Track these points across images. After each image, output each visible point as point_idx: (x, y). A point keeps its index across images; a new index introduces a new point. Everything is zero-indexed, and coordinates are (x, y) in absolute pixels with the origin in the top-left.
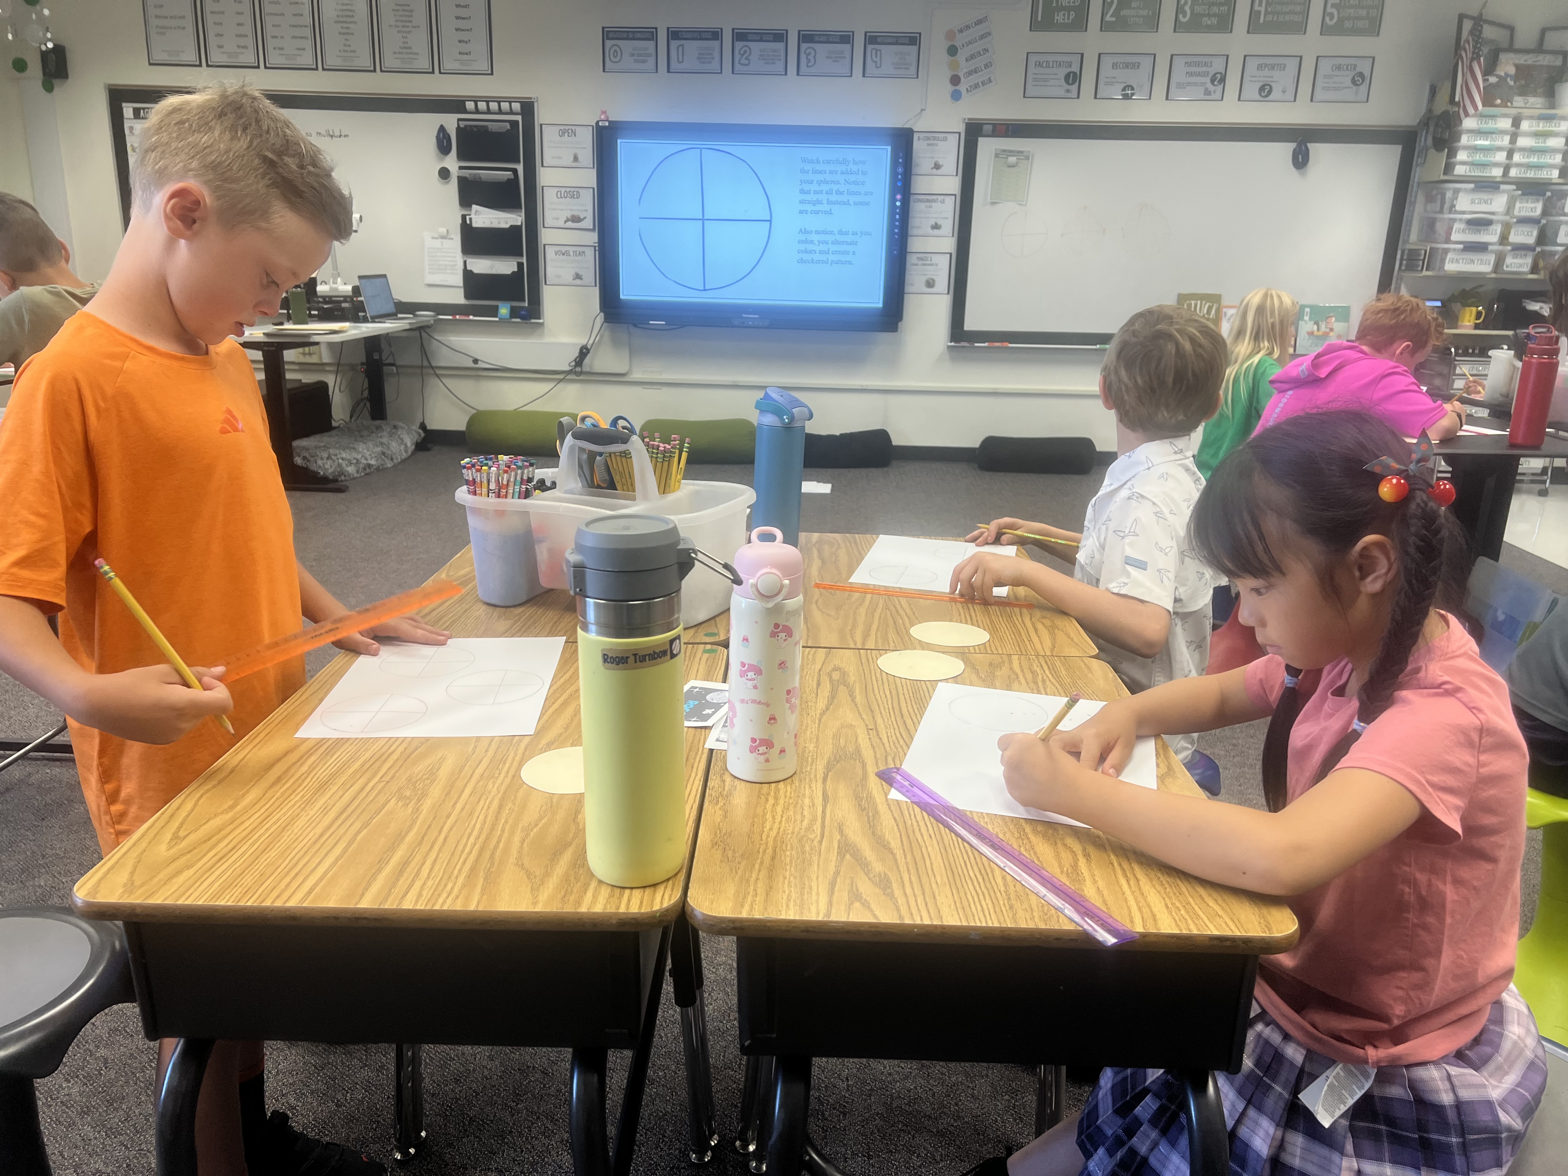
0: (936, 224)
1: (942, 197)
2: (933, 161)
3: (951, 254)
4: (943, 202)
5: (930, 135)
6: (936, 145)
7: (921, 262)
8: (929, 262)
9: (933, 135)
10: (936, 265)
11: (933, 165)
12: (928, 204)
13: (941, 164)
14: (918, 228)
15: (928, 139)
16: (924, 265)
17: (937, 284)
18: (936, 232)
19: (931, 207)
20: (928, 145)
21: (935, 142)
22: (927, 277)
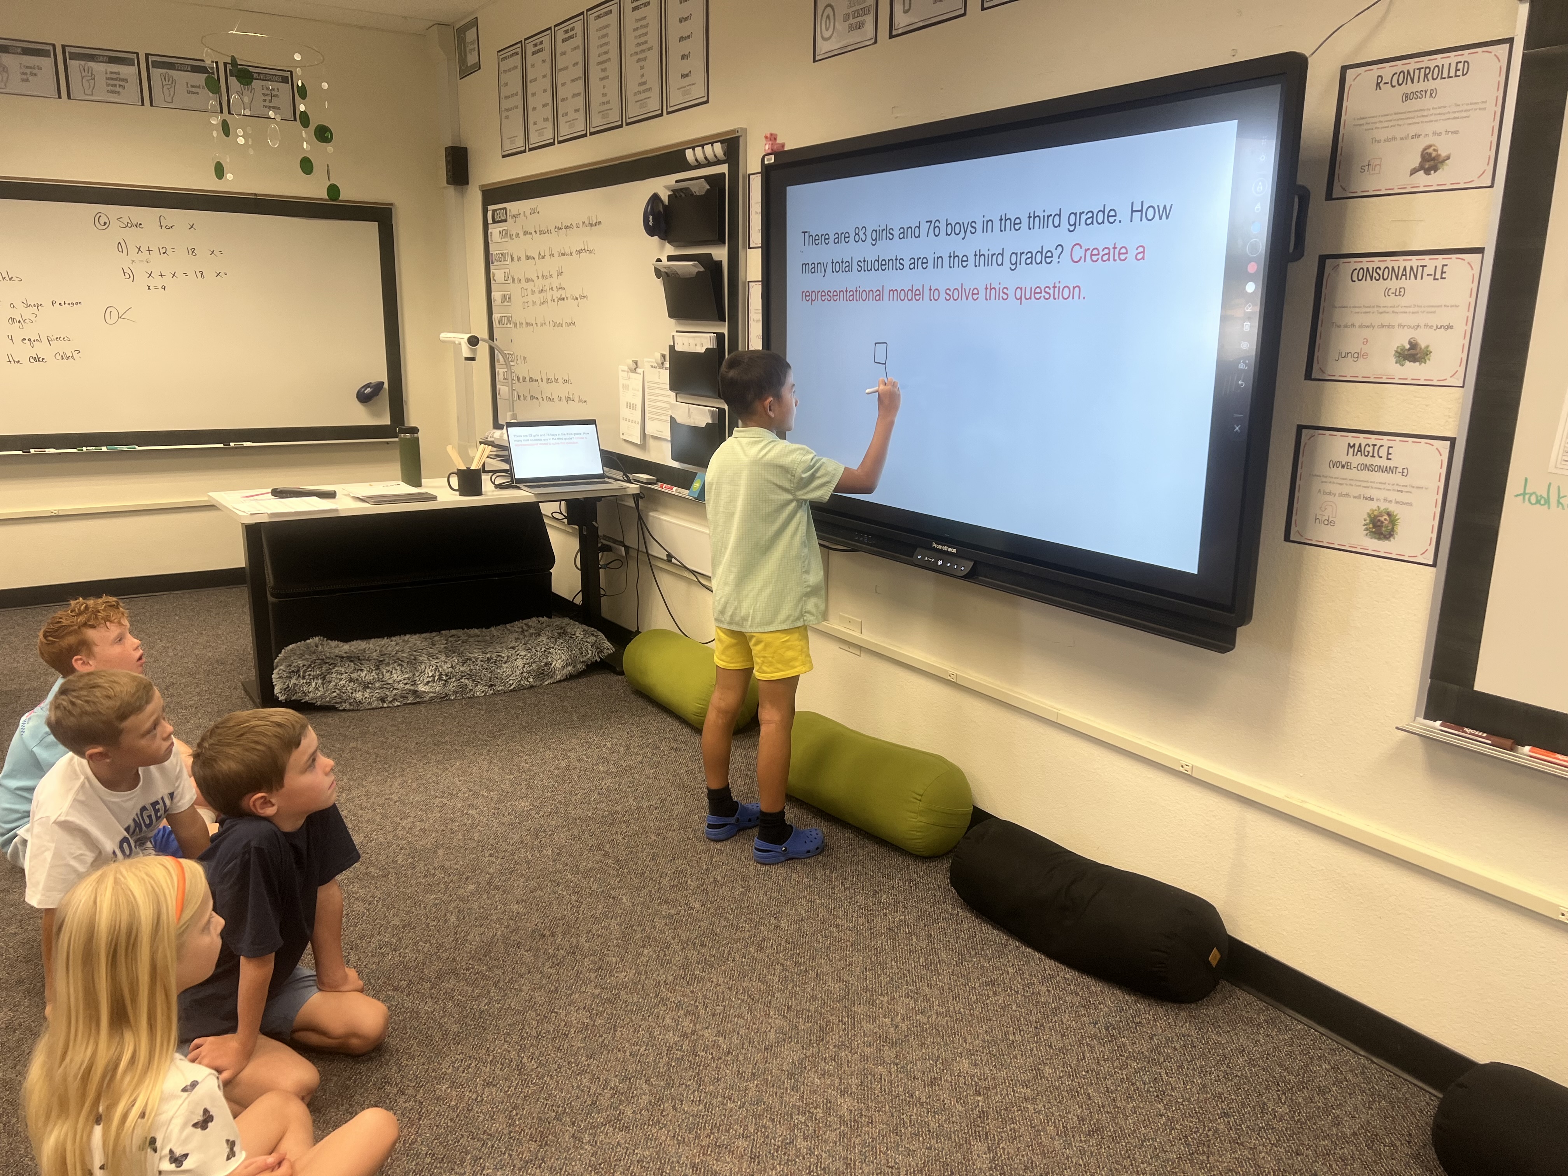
0: (1413, 345)
1: (1440, 259)
2: (1419, 146)
3: (1453, 441)
4: (1440, 275)
5: (1412, 65)
6: (1432, 93)
7: (1359, 459)
8: (1383, 462)
9: (1425, 61)
10: (1404, 472)
11: (1416, 161)
12: (1393, 284)
13: (1443, 153)
14: (1358, 356)
15: (1408, 77)
16: (1366, 467)
17: (1400, 529)
18: (1411, 370)
19: (1400, 293)
20: (1407, 97)
21: (1431, 85)
22: (1373, 505)
